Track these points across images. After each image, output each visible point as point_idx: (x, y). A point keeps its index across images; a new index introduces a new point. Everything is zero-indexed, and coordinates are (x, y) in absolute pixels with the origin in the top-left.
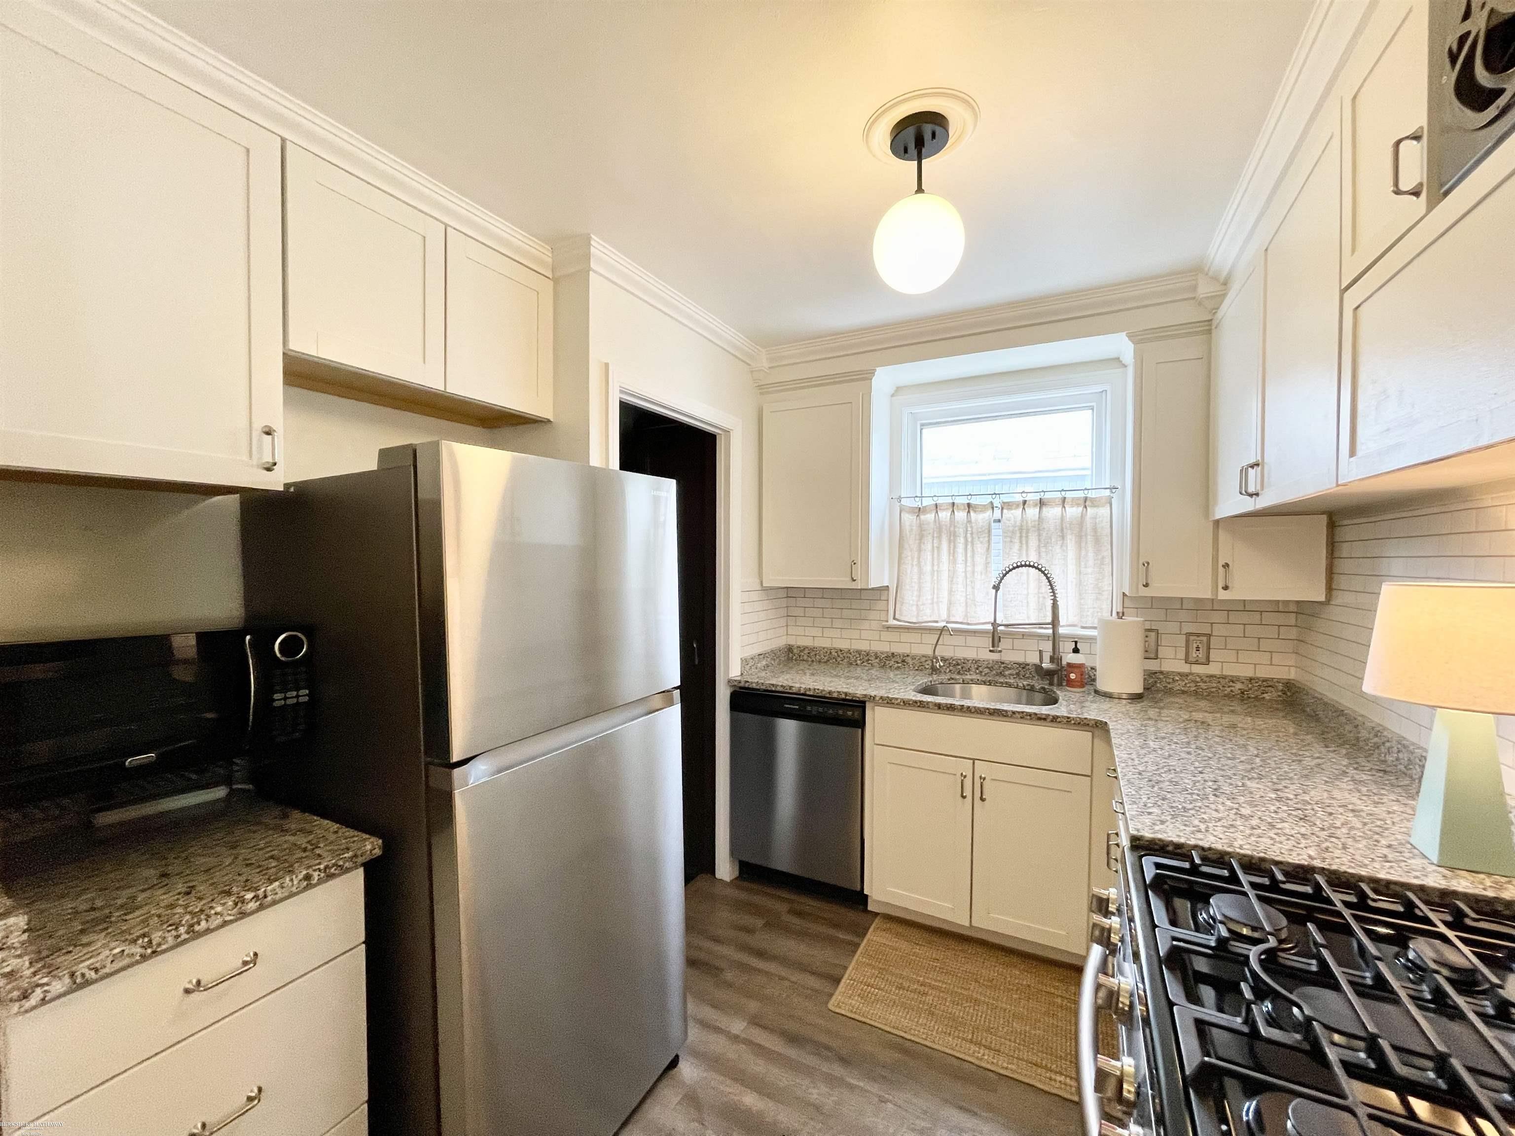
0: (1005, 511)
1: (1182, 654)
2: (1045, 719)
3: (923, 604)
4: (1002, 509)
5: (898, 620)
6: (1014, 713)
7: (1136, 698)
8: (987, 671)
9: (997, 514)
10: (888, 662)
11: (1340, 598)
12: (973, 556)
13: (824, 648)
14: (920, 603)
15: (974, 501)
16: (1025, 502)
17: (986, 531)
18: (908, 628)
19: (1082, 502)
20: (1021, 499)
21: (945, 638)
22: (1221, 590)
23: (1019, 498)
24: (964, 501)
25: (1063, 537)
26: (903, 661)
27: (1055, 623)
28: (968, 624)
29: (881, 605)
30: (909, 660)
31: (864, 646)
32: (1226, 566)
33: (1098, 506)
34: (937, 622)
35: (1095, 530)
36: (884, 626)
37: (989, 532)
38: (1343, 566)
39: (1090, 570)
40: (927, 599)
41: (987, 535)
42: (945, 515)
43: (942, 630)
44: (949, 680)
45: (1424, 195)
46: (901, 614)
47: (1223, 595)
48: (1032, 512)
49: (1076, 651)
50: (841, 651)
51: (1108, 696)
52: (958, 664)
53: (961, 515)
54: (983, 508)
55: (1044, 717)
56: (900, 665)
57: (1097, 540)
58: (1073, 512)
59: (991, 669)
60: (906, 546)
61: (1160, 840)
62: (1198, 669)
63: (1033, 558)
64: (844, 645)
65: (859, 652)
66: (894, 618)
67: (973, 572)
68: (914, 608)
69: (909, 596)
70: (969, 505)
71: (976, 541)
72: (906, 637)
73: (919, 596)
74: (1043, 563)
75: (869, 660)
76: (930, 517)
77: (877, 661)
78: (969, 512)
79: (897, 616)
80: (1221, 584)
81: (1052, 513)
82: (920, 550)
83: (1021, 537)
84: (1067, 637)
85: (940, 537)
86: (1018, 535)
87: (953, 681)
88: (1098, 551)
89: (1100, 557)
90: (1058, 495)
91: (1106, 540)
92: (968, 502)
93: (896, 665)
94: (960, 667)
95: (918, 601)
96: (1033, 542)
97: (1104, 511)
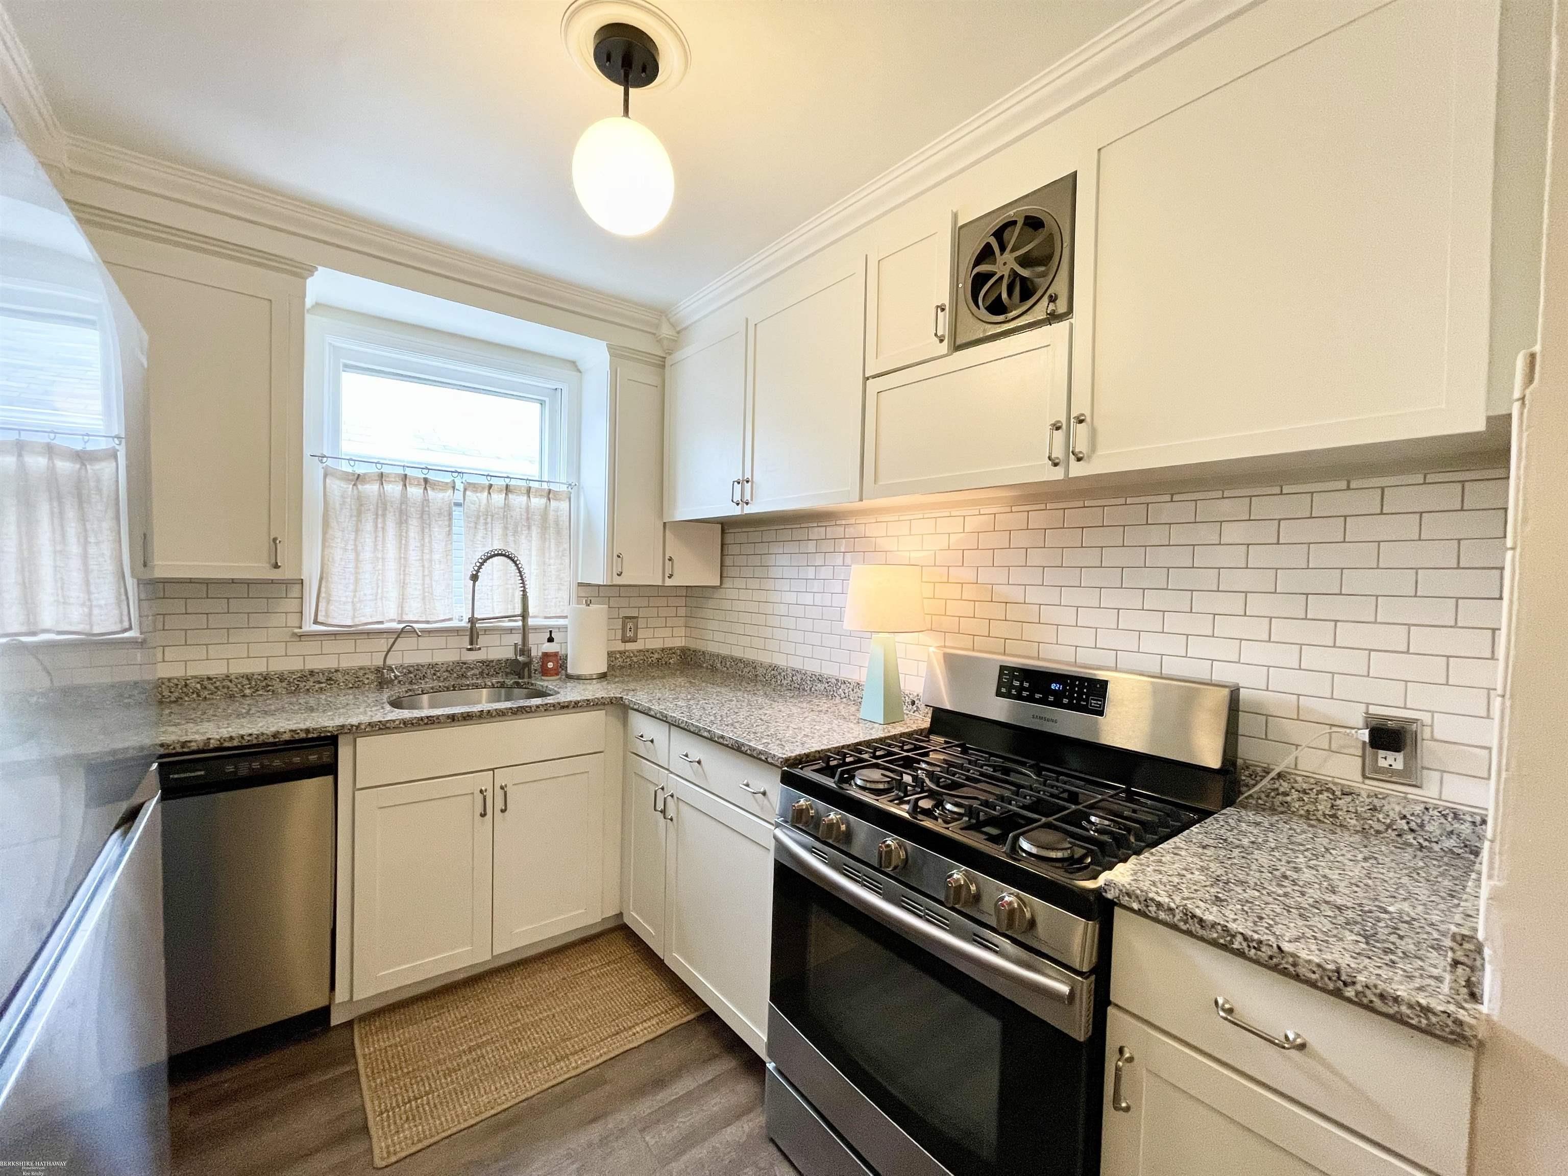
0: (468, 493)
1: (619, 636)
3: (360, 601)
4: (465, 490)
5: (322, 624)
8: (446, 674)
9: (458, 497)
10: (302, 685)
12: (430, 542)
13: (169, 680)
14: (356, 600)
15: (431, 476)
16: (491, 486)
17: (446, 513)
18: (335, 634)
19: (545, 494)
20: (487, 483)
21: (402, 644)
22: (667, 578)
23: (485, 481)
24: (420, 475)
25: (529, 528)
26: (330, 679)
27: (524, 615)
28: (428, 622)
29: (291, 605)
30: (335, 676)
31: (257, 667)
32: (670, 559)
33: (559, 500)
34: (382, 623)
35: (557, 523)
36: (295, 634)
37: (450, 514)
39: (552, 561)
40: (365, 595)
41: (447, 518)
42: (393, 489)
43: (400, 634)
44: (407, 692)
46: (327, 616)
47: (669, 582)
48: (498, 498)
49: (551, 640)
50: (209, 679)
52: (410, 672)
53: (415, 492)
54: (443, 487)
56: (323, 685)
57: (558, 533)
58: (537, 502)
59: (450, 672)
60: (333, 524)
62: (630, 646)
63: (497, 545)
64: (216, 669)
65: (249, 677)
66: (316, 622)
67: (431, 561)
68: (349, 607)
69: (340, 590)
70: (426, 480)
71: (433, 523)
72: (329, 646)
73: (355, 591)
74: (511, 550)
75: (268, 686)
76: (372, 489)
77: (284, 684)
78: (425, 488)
79: (320, 619)
80: (667, 575)
81: (518, 501)
82: (357, 531)
83: (486, 524)
85: (384, 515)
86: (482, 521)
87: (410, 693)
88: (558, 544)
89: (561, 549)
90: (523, 483)
91: (565, 532)
92: (424, 476)
93: (317, 686)
94: (412, 675)
95: (355, 596)
96: (498, 530)
97: (564, 505)
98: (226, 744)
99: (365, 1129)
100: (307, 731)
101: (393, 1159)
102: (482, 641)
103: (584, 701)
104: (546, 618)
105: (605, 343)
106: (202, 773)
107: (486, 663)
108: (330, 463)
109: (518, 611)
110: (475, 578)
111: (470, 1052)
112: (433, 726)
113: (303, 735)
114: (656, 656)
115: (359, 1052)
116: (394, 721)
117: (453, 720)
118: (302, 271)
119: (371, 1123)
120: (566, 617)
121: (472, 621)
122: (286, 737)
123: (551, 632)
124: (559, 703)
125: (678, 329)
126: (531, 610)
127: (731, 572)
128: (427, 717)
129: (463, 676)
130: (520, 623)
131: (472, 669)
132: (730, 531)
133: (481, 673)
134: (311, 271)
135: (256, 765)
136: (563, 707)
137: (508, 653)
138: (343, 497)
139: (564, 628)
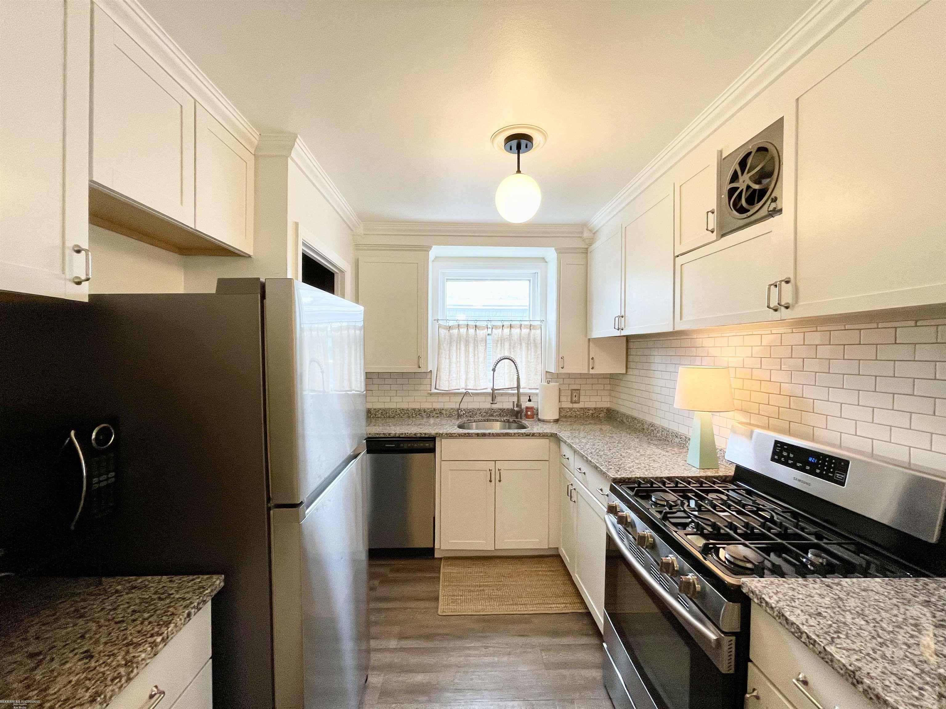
0: (493, 330)
1: (569, 400)
2: (529, 435)
3: (451, 380)
4: (492, 328)
5: (438, 389)
6: (515, 434)
7: (556, 421)
8: (485, 414)
9: (490, 331)
10: (431, 414)
11: (630, 372)
12: (478, 354)
13: (392, 409)
14: (450, 379)
15: (478, 324)
16: (503, 326)
17: (484, 340)
18: (443, 394)
19: (529, 327)
20: (501, 324)
21: (466, 399)
22: (591, 369)
23: (500, 324)
24: (473, 323)
25: (521, 344)
26: (440, 413)
27: (518, 387)
28: (477, 390)
29: (427, 381)
30: (443, 411)
31: (416, 406)
32: (593, 359)
33: (536, 329)
34: (459, 389)
35: (534, 341)
36: (429, 393)
37: (486, 341)
38: (631, 358)
39: (532, 361)
40: (453, 377)
41: (484, 342)
42: (463, 331)
43: (466, 394)
44: (468, 421)
45: (715, 232)
46: (439, 386)
47: (592, 372)
48: (506, 331)
49: (530, 400)
50: (403, 410)
51: (543, 421)
52: (470, 412)
53: (472, 331)
54: (482, 328)
55: (529, 434)
56: (438, 415)
57: (536, 346)
58: (525, 331)
59: (487, 413)
60: (442, 347)
61: (623, 478)
62: (576, 406)
63: (507, 354)
64: (404, 406)
65: (414, 410)
66: (435, 388)
67: (478, 362)
68: (447, 382)
69: (444, 375)
70: (476, 326)
71: (479, 345)
72: (441, 399)
73: (449, 375)
74: (512, 356)
75: (420, 414)
76: (455, 331)
77: (425, 414)
78: (476, 329)
79: (437, 387)
80: (591, 367)
81: (516, 331)
82: (450, 350)
83: (501, 344)
84: (525, 394)
85: (460, 342)
86: (500, 342)
87: (469, 421)
88: (536, 352)
89: (537, 354)
90: (518, 323)
91: (539, 346)
92: (475, 324)
93: (436, 415)
94: (471, 413)
95: (449, 378)
96: (507, 346)
97: (538, 332)
98: (401, 436)
99: (437, 599)
100: (425, 434)
101: (444, 614)
102: (498, 399)
103: (537, 433)
104: (529, 389)
105: (553, 248)
106: (394, 445)
107: (502, 410)
108: (440, 322)
109: (516, 386)
110: (494, 370)
111: (480, 587)
112: (469, 438)
113: (423, 435)
114: (591, 412)
115: (442, 571)
116: (455, 434)
117: (478, 436)
118: (427, 249)
119: (440, 598)
120: (537, 389)
121: (493, 390)
122: (419, 435)
123: (530, 396)
124: (525, 433)
125: (594, 231)
126: (522, 385)
127: (631, 365)
128: (468, 433)
129: (492, 415)
130: (516, 391)
131: (496, 412)
132: (631, 341)
133: (500, 414)
134: (430, 248)
135: (409, 445)
136: (527, 435)
137: (510, 406)
138: (445, 336)
139: (537, 394)
